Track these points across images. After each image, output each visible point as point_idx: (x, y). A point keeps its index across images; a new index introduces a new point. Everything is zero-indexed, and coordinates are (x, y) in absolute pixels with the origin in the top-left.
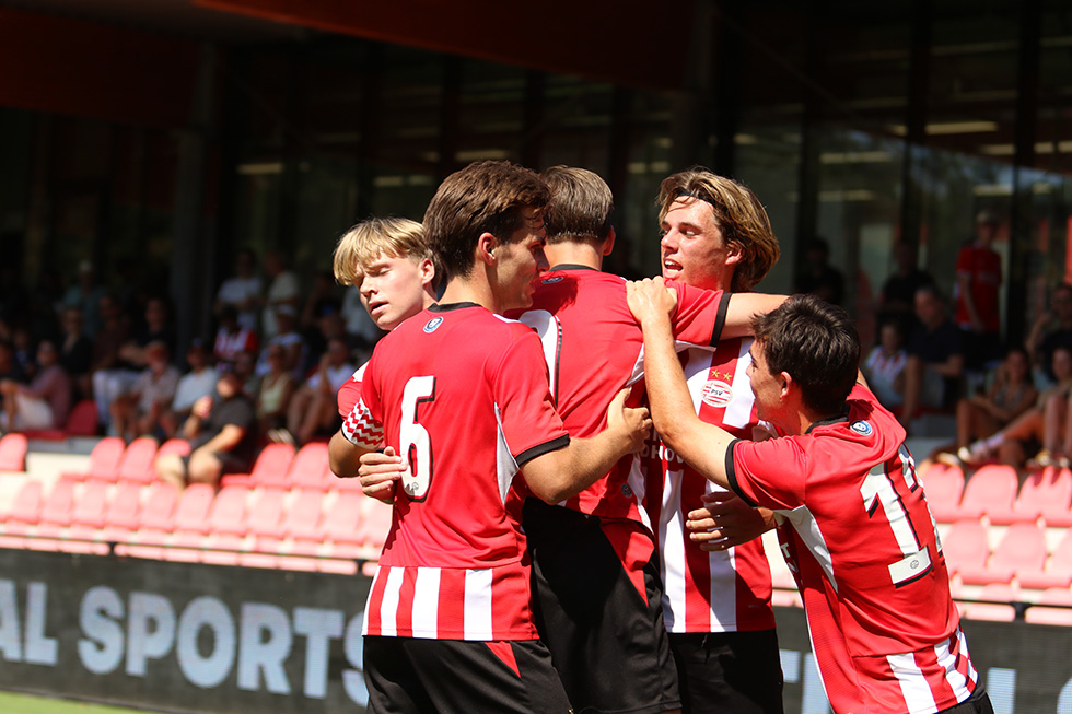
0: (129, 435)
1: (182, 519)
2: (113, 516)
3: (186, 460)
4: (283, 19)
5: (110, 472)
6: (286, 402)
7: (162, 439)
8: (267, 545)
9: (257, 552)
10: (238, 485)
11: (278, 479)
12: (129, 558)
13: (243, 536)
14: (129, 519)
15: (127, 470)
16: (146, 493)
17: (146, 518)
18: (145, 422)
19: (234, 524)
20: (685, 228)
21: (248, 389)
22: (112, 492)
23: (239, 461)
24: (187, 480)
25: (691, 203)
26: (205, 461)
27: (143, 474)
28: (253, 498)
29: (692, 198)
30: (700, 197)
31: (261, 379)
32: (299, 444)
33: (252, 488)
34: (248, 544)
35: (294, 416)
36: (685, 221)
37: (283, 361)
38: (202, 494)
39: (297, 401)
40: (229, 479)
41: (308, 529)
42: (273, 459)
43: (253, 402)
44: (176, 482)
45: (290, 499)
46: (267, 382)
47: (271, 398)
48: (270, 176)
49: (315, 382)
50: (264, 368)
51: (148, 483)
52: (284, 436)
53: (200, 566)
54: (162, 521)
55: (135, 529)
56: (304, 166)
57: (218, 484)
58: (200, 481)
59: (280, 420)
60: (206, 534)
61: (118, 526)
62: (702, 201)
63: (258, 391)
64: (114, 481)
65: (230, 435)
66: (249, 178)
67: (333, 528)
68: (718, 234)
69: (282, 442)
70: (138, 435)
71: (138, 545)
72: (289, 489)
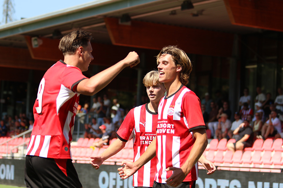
0: (220, 138)
1: (234, 160)
2: (216, 159)
3: (235, 144)
4: (256, 27)
5: (215, 148)
6: (261, 128)
7: (228, 139)
8: (257, 166)
9: (254, 168)
10: (249, 150)
11: (259, 148)
12: (220, 170)
13: (251, 164)
14: (220, 160)
15: (219, 147)
16: (224, 153)
17: (224, 159)
18: (223, 135)
19: (248, 160)
20: (164, 62)
21: (250, 125)
22: (216, 153)
23: (249, 144)
24: (235, 149)
25: (165, 55)
26: (240, 144)
27: (224, 148)
28: (253, 153)
29: (165, 54)
30: (167, 53)
31: (254, 122)
32: (264, 139)
33: (253, 151)
34: (252, 166)
35: (263, 131)
36: (164, 60)
37: (259, 117)
38: (239, 153)
39: (264, 127)
40: (246, 149)
41: (268, 161)
42: (258, 143)
43: (252, 128)
44: (232, 150)
45: (263, 153)
46: (255, 123)
47: (256, 127)
48: (254, 68)
49: (268, 122)
50: (255, 119)
51: (225, 151)
52: (260, 137)
53: (239, 172)
54: (229, 160)
55: (222, 163)
56: (263, 66)
57: (243, 150)
58: (238, 149)
59: (259, 133)
60: (241, 163)
61: (217, 162)
62: (168, 54)
63: (253, 125)
64: (216, 150)
65: (246, 137)
66: (248, 69)
67: (274, 161)
68: (174, 63)
69: (260, 139)
70: (222, 138)
71: (223, 167)
72: (262, 151)
